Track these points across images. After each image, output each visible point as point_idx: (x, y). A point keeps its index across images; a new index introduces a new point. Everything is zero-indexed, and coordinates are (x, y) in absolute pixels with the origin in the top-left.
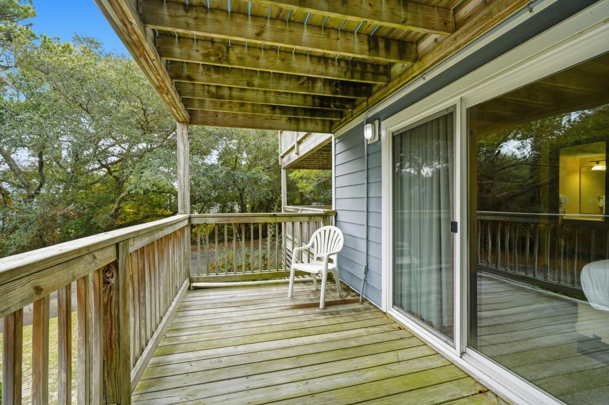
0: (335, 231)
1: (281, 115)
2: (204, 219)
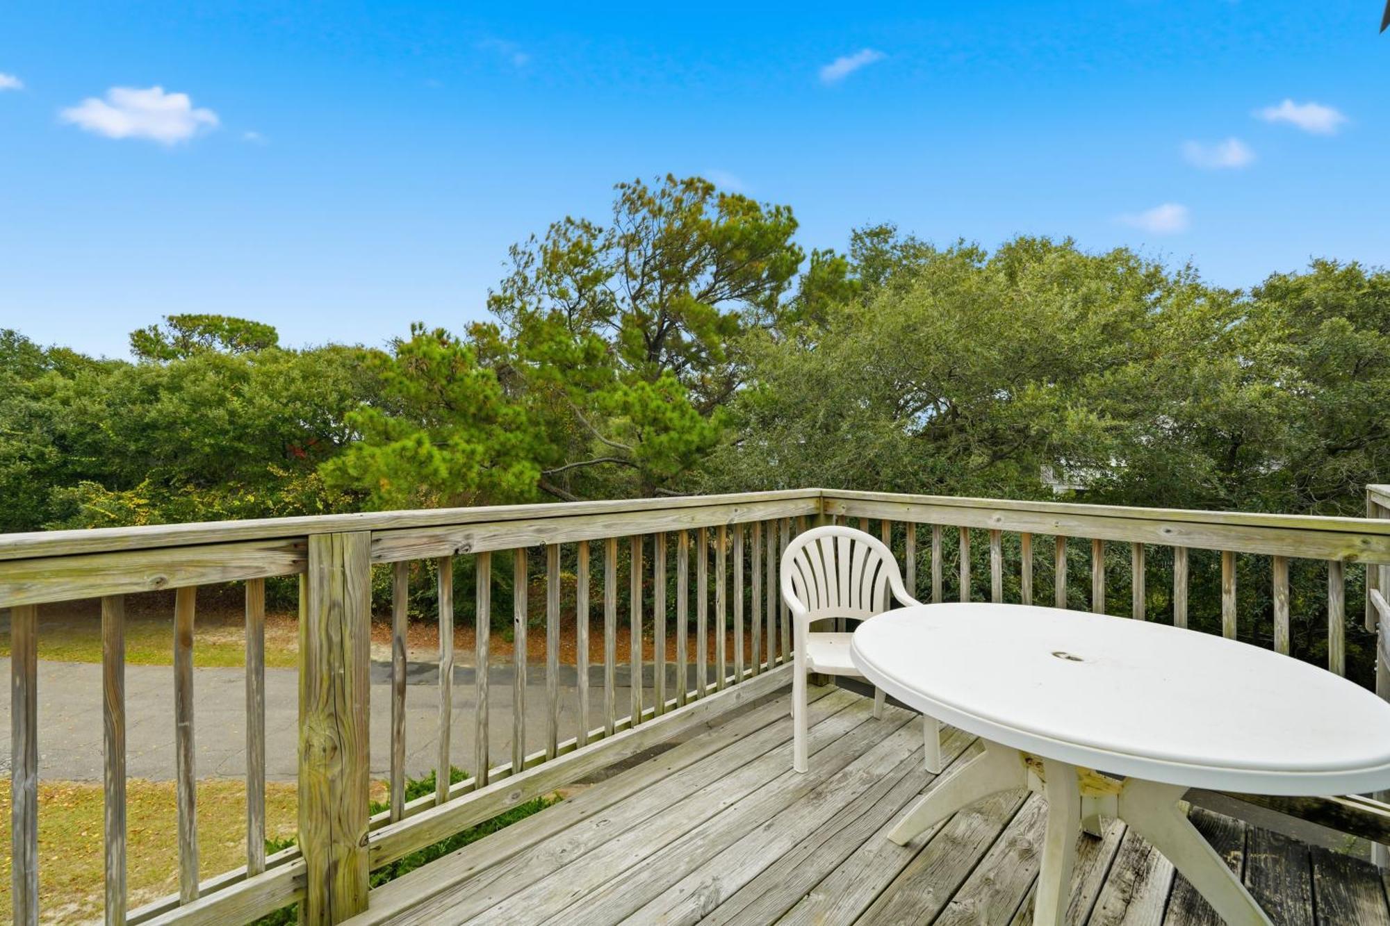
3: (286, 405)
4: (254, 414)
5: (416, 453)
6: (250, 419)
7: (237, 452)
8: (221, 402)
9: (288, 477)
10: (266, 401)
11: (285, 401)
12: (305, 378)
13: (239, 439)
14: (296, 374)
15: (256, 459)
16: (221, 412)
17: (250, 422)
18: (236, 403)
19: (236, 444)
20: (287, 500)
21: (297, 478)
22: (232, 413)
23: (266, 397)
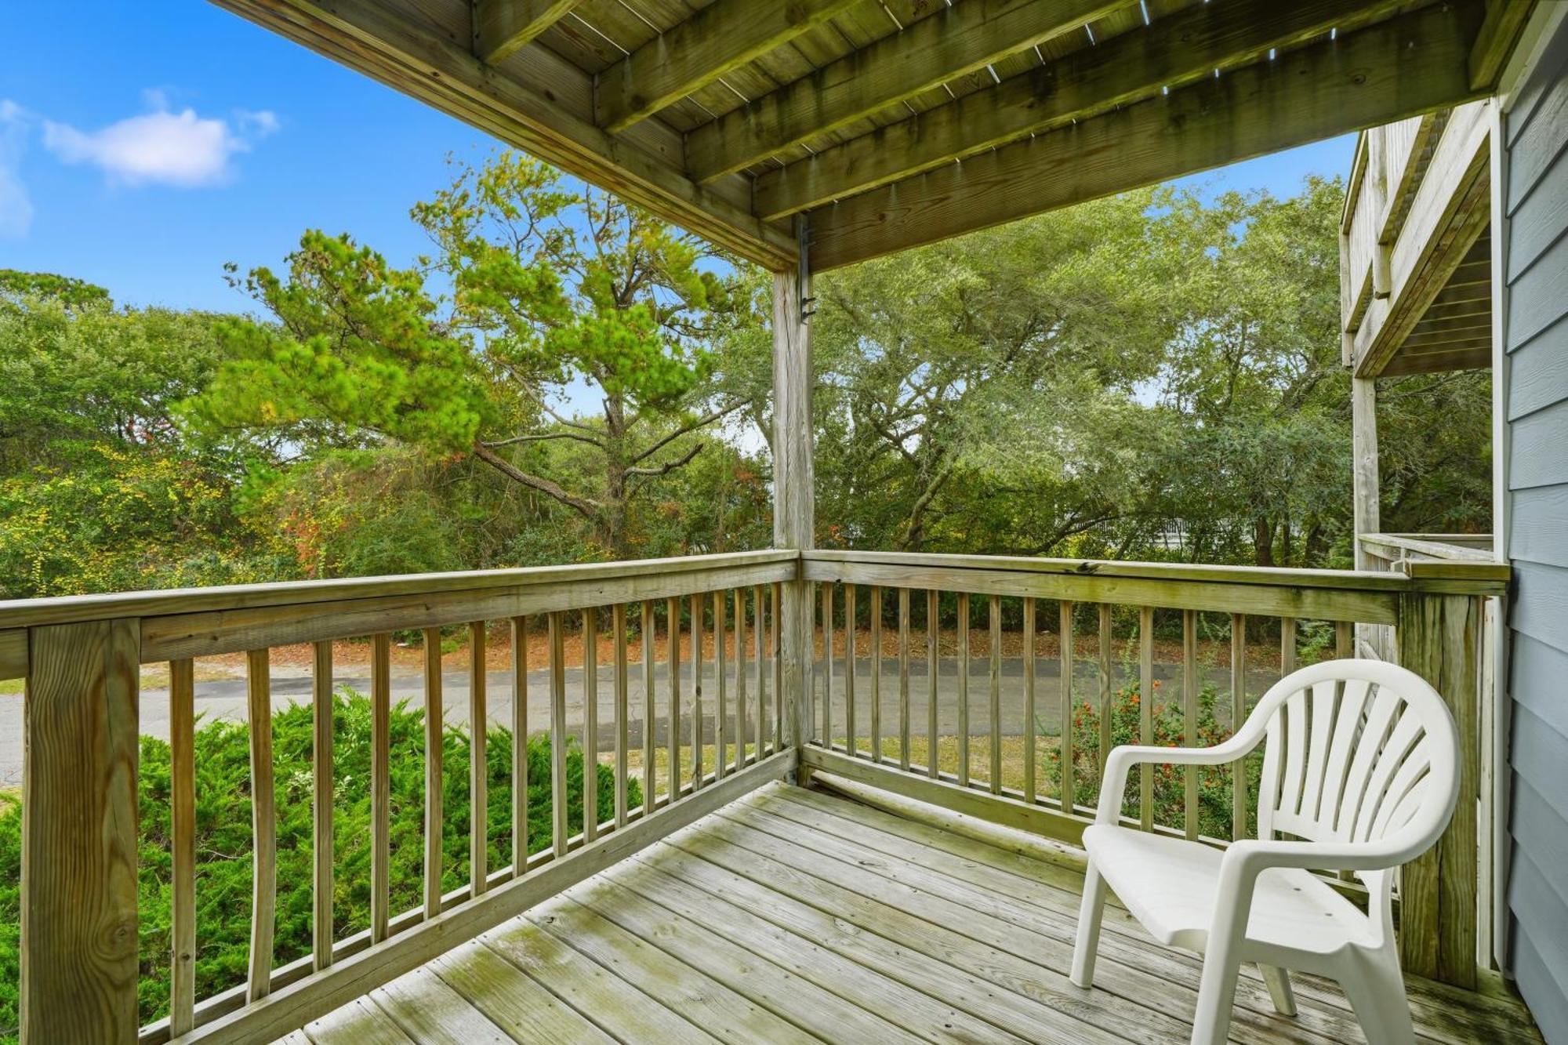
0: (1403, 705)
1: (1082, 107)
2: (836, 567)
3: (122, 365)
4: (73, 371)
5: (314, 363)
6: (67, 379)
7: (49, 423)
8: (22, 353)
9: (128, 463)
10: (92, 355)
11: (121, 360)
12: (151, 337)
13: (52, 404)
14: (138, 329)
15: (77, 432)
16: (23, 364)
17: (68, 384)
18: (45, 358)
19: (46, 410)
20: (123, 490)
21: (138, 465)
22: (40, 371)
23: (93, 350)
